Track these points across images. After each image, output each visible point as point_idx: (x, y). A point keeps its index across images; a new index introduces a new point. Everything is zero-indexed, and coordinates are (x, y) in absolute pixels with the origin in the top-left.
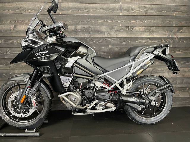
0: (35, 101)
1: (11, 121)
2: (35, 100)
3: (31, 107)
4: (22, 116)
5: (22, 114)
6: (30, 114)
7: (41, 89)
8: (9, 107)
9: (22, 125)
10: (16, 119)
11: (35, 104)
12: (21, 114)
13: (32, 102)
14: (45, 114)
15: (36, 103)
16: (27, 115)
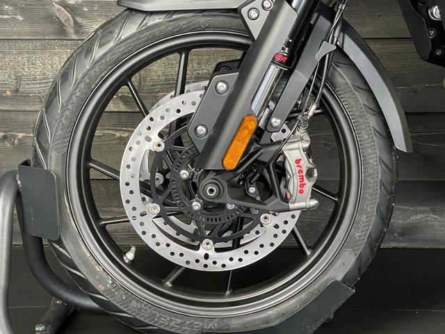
0: (306, 164)
1: (131, 295)
2: (309, 152)
3: (274, 202)
4: (210, 262)
5: (207, 247)
6: (264, 253)
7: (342, 77)
8: (130, 197)
9: (202, 318)
10: (161, 284)
11: (309, 185)
12: (202, 252)
13: (291, 167)
14: (359, 258)
15: (310, 173)
16: (244, 257)
